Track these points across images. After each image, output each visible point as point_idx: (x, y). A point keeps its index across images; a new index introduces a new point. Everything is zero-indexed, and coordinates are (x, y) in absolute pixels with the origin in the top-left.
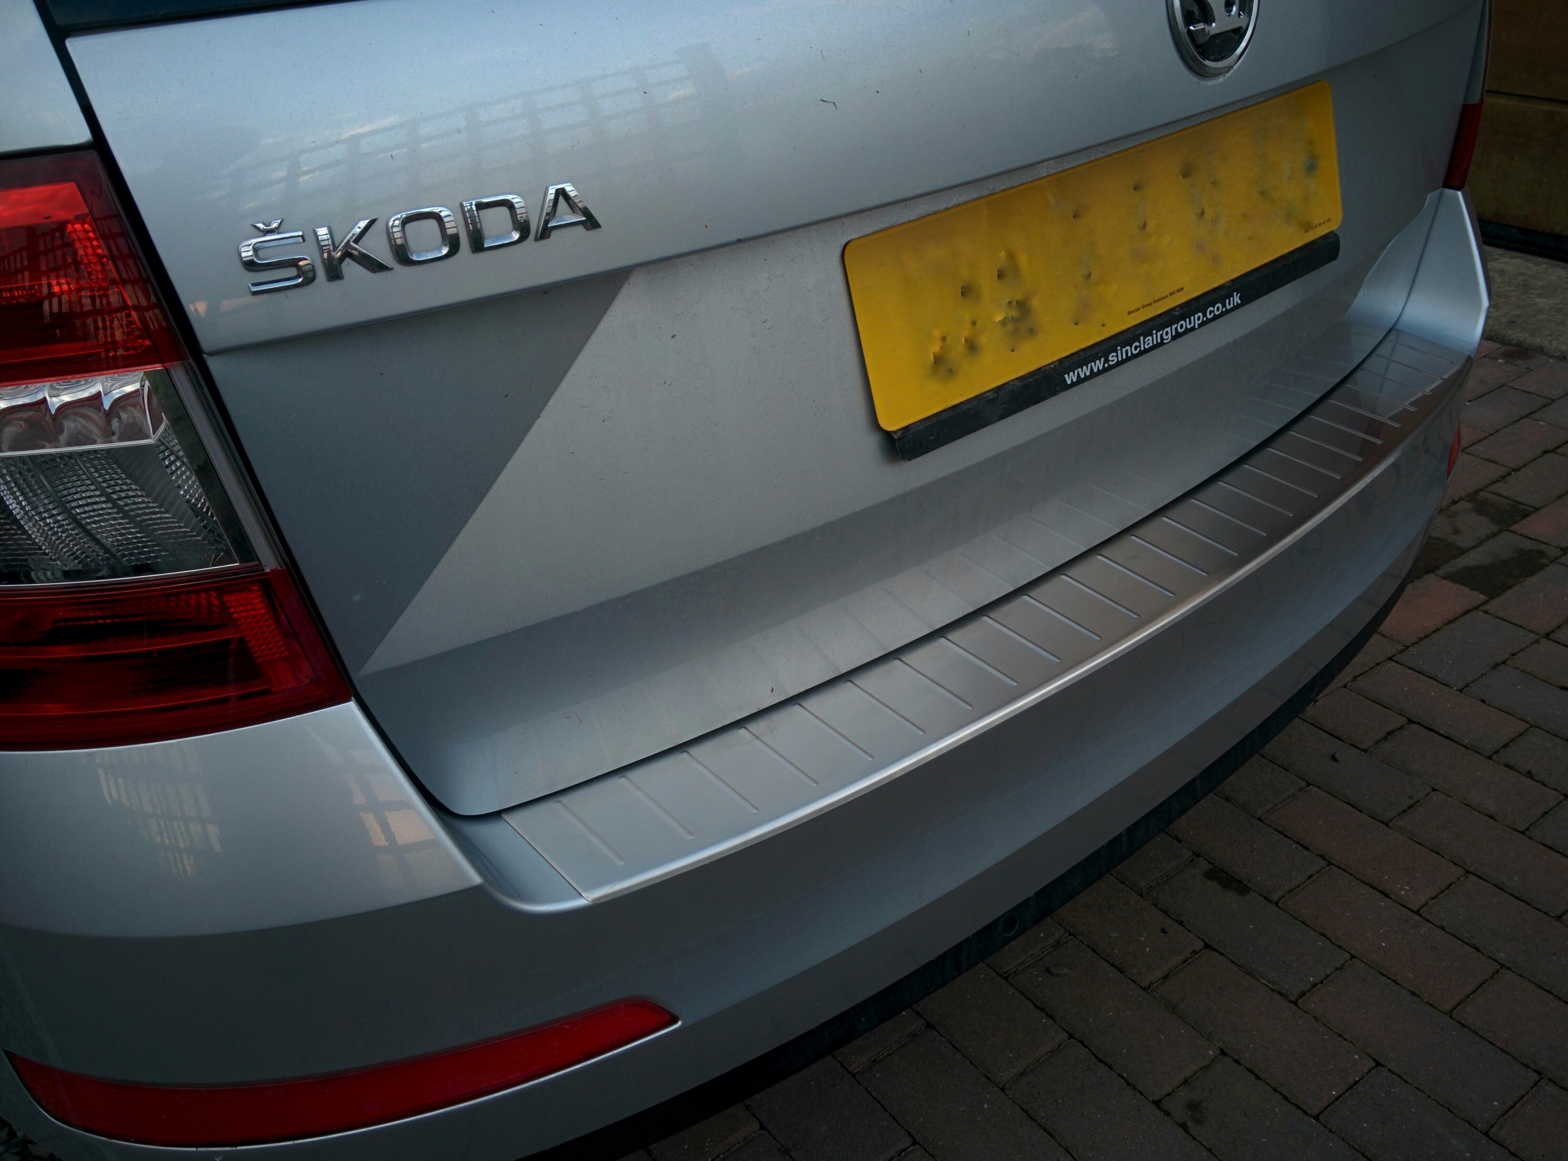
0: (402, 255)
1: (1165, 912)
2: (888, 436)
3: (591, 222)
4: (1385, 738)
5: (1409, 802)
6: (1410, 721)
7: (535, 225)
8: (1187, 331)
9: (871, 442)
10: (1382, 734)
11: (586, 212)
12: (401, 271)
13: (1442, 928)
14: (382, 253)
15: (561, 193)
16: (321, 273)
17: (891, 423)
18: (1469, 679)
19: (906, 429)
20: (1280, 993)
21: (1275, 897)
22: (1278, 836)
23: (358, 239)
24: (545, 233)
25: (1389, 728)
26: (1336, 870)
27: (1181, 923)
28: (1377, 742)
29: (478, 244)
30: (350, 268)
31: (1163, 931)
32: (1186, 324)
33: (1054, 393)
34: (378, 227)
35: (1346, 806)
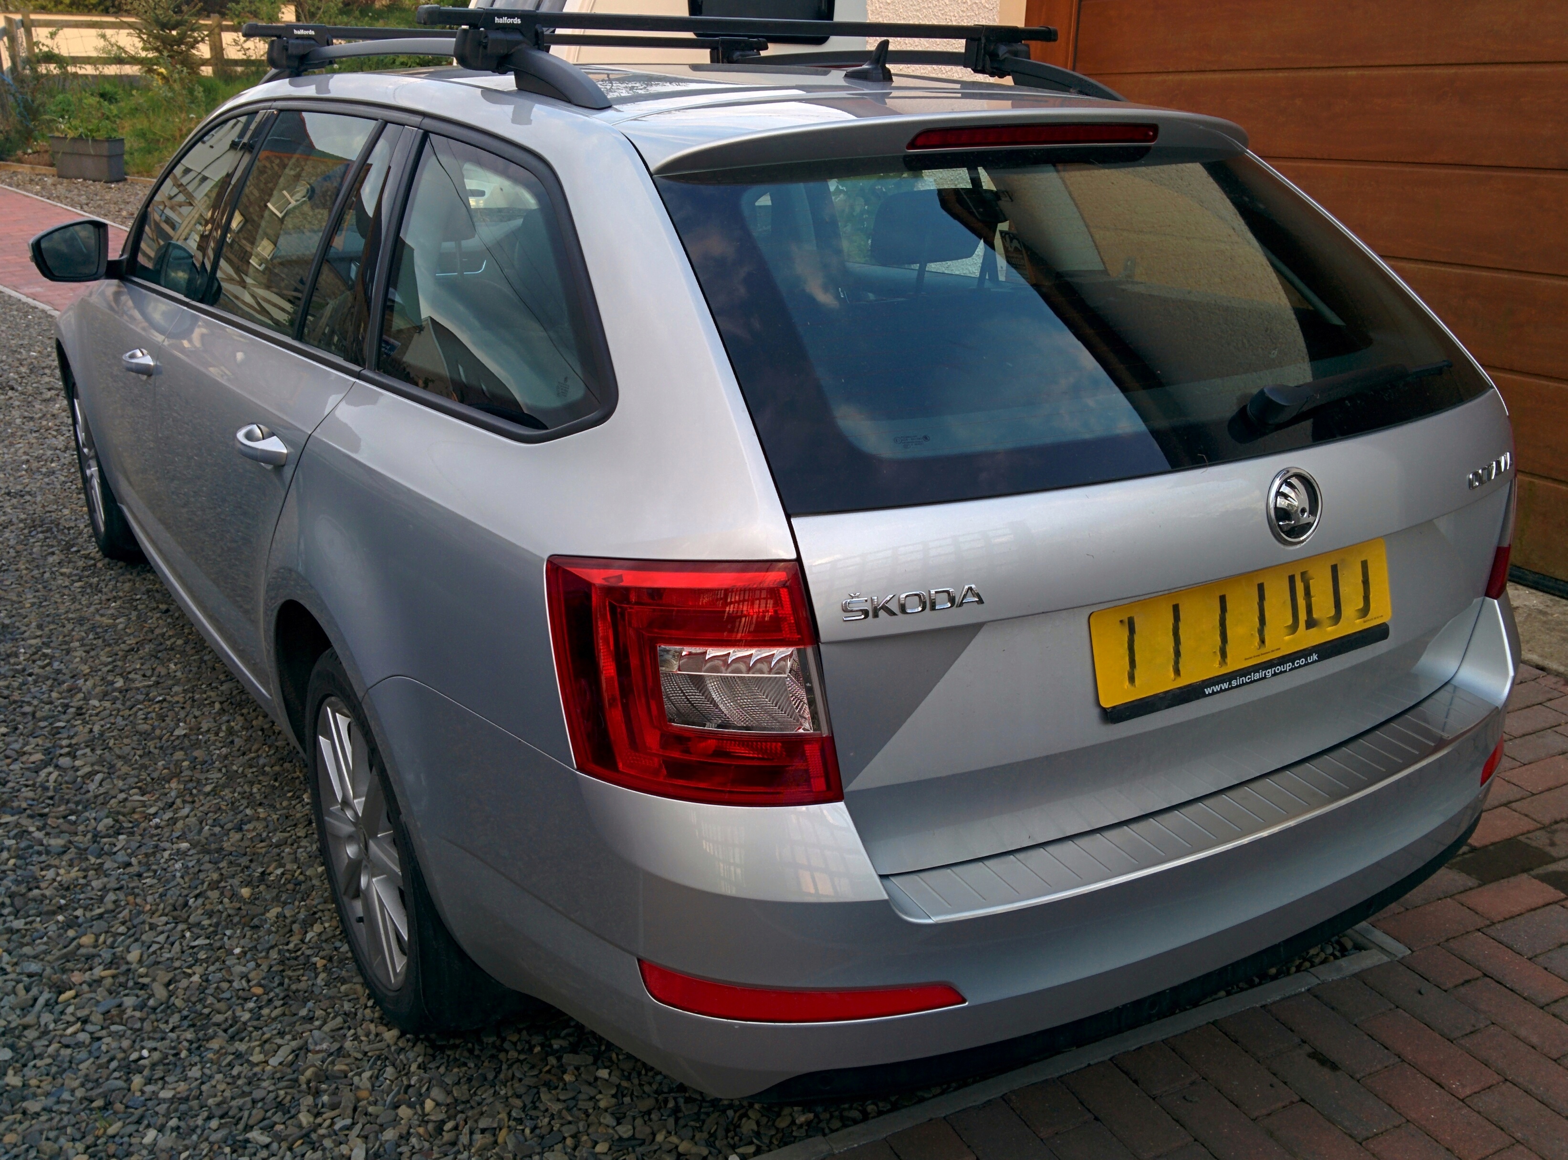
0: (903, 608)
1: (1275, 1074)
2: (1104, 710)
3: (981, 601)
4: (1463, 984)
5: (1473, 1029)
6: (1485, 975)
7: (958, 600)
8: (1281, 672)
9: (1095, 712)
10: (1461, 981)
11: (978, 596)
12: (901, 616)
13: (1479, 1113)
14: (894, 607)
15: (970, 589)
16: (871, 614)
17: (1107, 703)
18: (1538, 951)
19: (1114, 708)
20: (1351, 1136)
21: (1358, 1076)
22: (1366, 1038)
23: (887, 602)
24: (961, 604)
25: (1467, 978)
26: (1406, 1065)
27: (1285, 1083)
28: (1456, 986)
29: (933, 607)
30: (882, 613)
31: (1271, 1086)
32: (1281, 668)
33: (1198, 698)
34: (896, 598)
35: (1423, 1025)
